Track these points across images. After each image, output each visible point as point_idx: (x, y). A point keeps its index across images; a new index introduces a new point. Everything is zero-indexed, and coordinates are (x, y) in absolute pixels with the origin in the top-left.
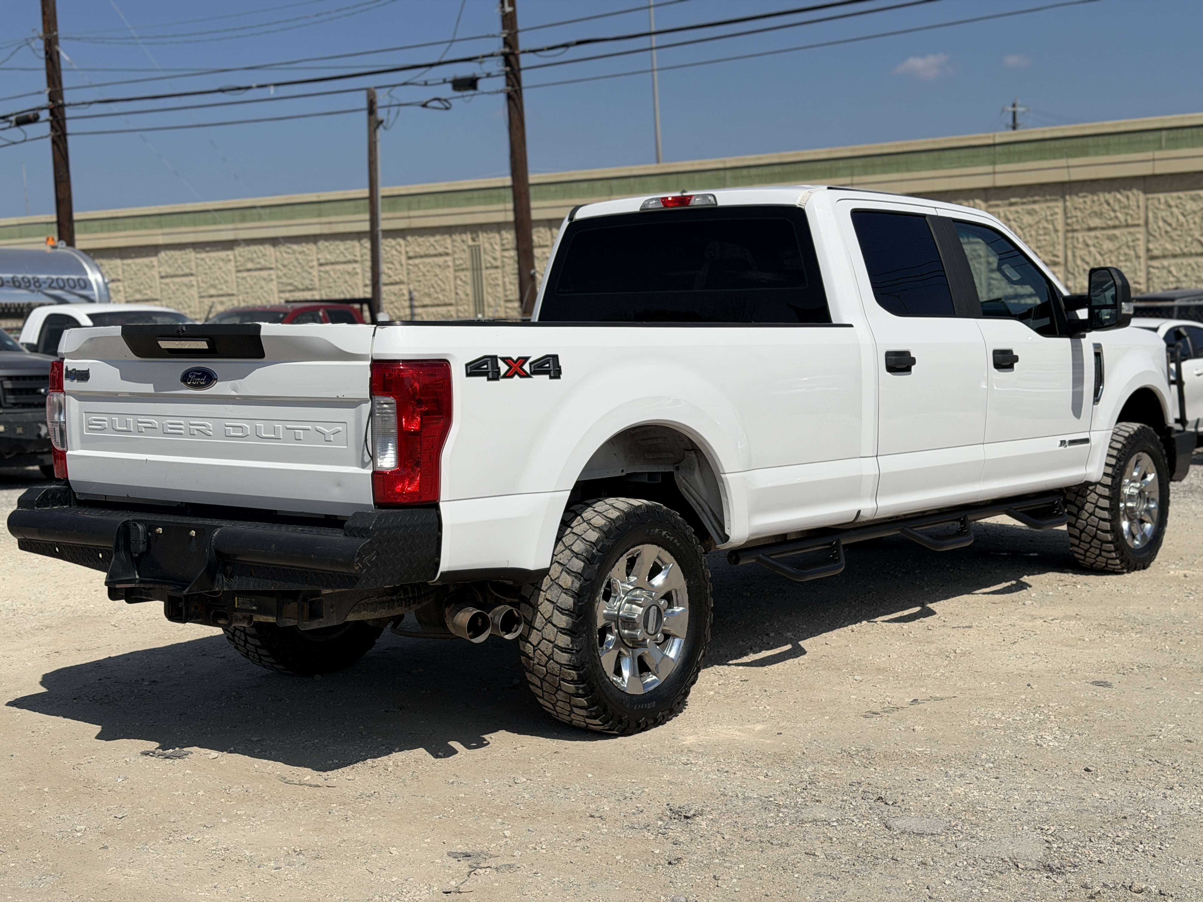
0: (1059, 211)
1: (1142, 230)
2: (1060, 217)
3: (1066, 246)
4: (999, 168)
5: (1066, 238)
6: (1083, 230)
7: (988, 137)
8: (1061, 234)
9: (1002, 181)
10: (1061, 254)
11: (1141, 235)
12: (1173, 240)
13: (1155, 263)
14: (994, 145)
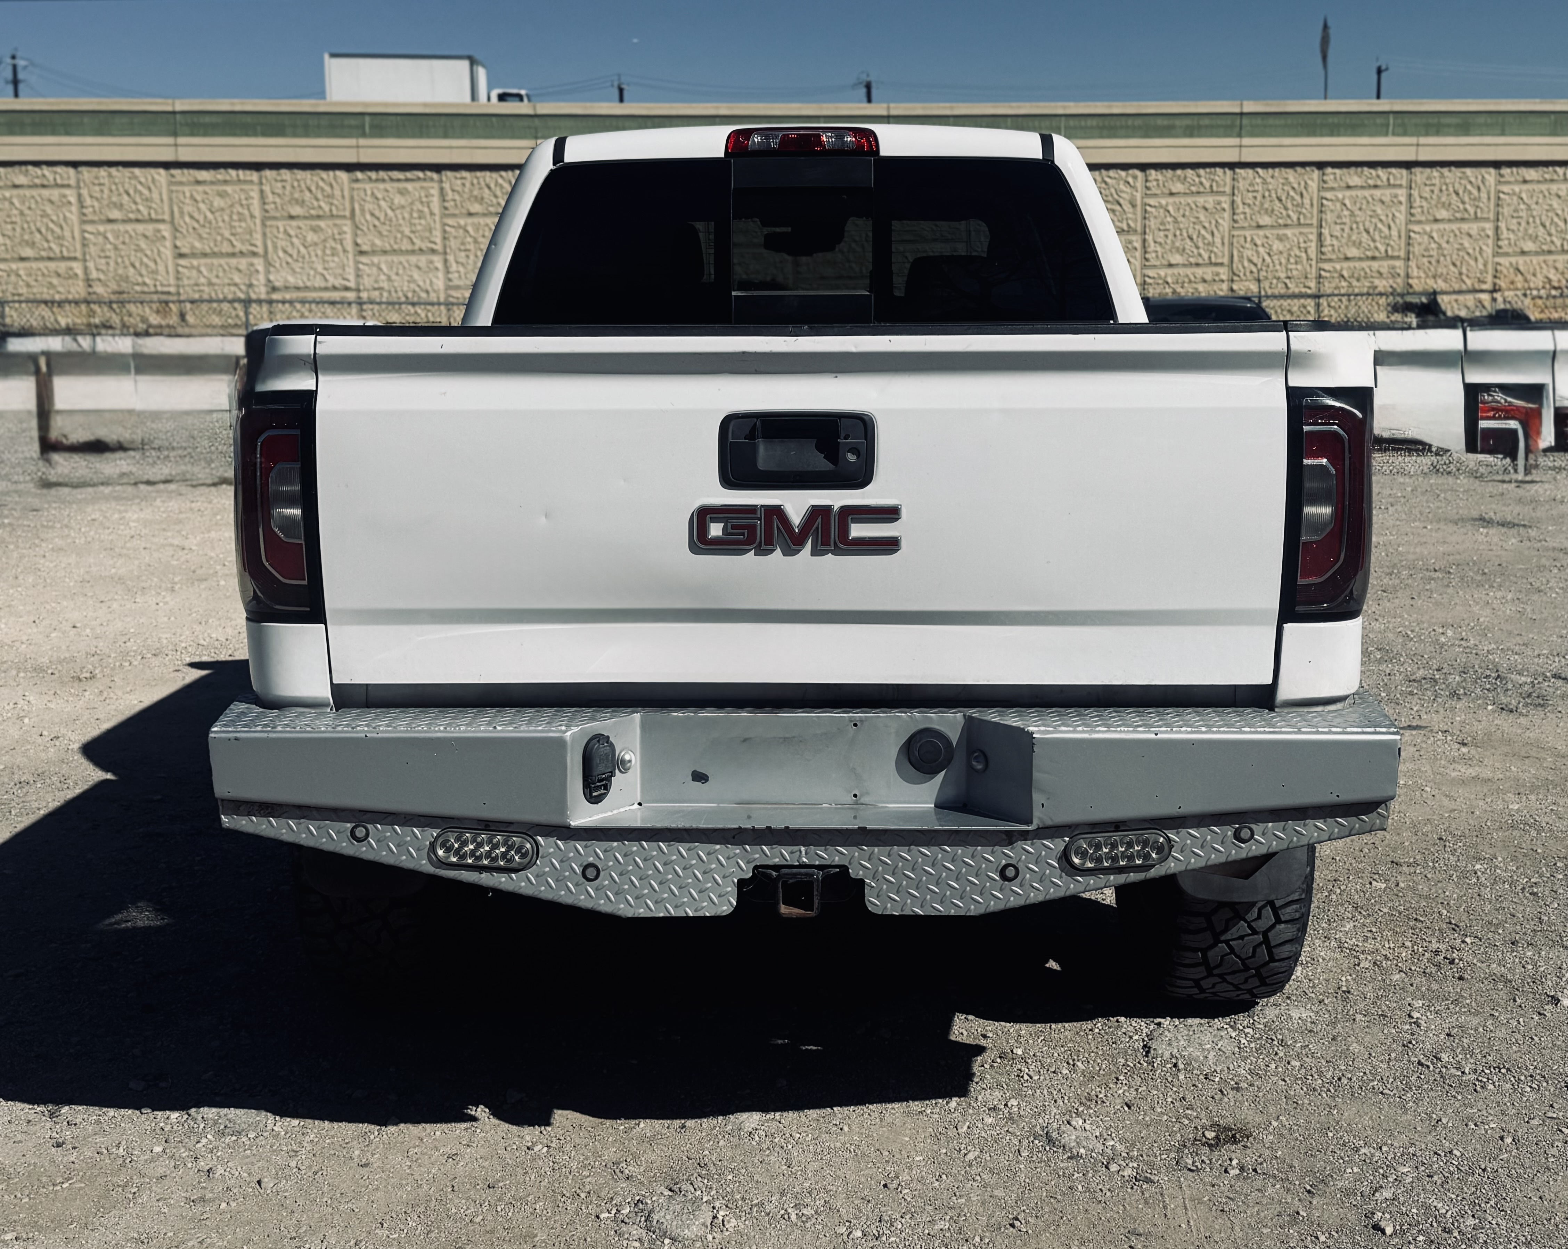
0: (255, 194)
1: (349, 222)
2: (256, 203)
3: (264, 235)
4: (181, 140)
5: (264, 225)
6: (282, 218)
7: (167, 104)
8: (258, 221)
9: (185, 155)
10: (259, 243)
11: (348, 228)
12: (380, 233)
13: (364, 259)
14: (174, 113)
